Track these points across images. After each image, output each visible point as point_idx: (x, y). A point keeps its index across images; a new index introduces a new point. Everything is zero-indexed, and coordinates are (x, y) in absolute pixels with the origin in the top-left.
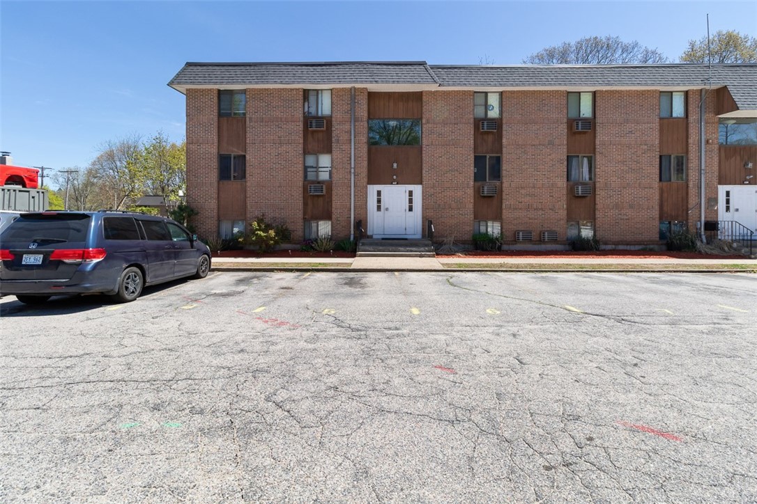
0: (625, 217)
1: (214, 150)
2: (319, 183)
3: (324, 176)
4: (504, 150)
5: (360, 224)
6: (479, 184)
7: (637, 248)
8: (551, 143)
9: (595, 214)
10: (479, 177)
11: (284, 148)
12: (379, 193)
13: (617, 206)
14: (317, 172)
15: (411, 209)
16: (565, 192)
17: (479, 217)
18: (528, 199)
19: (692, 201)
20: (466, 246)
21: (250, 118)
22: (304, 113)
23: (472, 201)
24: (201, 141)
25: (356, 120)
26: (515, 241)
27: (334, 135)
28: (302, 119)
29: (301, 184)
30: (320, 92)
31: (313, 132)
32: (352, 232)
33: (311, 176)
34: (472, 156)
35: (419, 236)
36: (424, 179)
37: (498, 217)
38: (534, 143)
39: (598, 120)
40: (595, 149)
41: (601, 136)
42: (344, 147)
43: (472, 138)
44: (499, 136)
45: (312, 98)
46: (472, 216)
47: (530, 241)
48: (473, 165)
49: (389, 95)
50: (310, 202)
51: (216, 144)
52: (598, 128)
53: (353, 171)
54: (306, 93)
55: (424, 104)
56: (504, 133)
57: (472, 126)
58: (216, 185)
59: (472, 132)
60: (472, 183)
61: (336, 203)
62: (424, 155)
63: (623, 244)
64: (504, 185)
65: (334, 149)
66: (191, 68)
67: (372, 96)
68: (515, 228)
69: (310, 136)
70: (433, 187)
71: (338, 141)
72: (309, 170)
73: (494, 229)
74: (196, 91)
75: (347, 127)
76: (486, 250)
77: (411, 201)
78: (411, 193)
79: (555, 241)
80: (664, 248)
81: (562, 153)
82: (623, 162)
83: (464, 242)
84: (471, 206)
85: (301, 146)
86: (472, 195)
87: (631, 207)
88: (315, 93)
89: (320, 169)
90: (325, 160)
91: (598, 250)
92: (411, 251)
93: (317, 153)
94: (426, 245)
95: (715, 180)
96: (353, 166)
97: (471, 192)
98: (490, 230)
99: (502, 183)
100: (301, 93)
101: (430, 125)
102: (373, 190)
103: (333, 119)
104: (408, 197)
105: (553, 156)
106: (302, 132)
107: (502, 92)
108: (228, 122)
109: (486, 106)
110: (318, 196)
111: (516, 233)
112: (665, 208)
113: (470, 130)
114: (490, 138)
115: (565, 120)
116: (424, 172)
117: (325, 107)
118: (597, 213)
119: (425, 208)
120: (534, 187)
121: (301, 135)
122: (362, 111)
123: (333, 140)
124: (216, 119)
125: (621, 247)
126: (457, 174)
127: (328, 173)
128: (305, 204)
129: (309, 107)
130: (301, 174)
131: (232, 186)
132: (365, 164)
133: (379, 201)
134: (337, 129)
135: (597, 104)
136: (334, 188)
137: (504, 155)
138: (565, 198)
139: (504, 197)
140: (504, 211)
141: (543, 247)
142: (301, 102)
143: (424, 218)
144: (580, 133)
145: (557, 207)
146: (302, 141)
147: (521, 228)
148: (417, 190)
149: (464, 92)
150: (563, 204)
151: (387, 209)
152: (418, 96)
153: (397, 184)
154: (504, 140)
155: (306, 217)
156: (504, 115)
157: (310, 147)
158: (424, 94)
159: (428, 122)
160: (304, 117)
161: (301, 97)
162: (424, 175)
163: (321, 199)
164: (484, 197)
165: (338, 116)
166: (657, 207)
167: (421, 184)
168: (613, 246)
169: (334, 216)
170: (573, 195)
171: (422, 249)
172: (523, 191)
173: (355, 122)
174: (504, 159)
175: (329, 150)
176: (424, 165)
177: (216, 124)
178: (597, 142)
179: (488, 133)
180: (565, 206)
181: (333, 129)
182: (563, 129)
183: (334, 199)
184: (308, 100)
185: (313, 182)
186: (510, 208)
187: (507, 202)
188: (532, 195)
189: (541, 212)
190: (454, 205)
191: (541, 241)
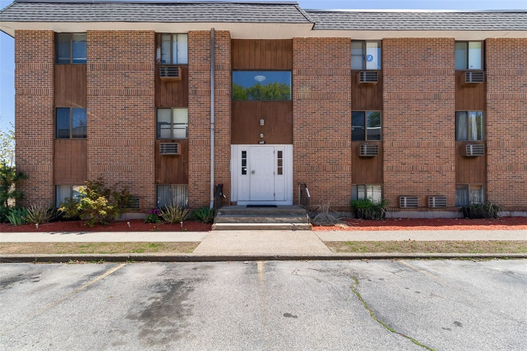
0: (520, 180)
1: (49, 103)
2: (173, 141)
3: (180, 133)
4: (385, 105)
5: (222, 189)
6: (357, 143)
8: (437, 97)
9: (486, 177)
11: (132, 100)
12: (244, 153)
13: (510, 168)
14: (172, 129)
15: (280, 172)
16: (453, 152)
17: (358, 181)
18: (412, 160)
20: (344, 213)
21: (92, 66)
22: (156, 61)
23: (350, 162)
24: (32, 92)
25: (216, 68)
26: (399, 207)
27: (191, 85)
28: (153, 66)
29: (152, 142)
30: (175, 37)
31: (167, 82)
32: (212, 199)
33: (165, 133)
34: (349, 111)
35: (289, 202)
36: (295, 137)
37: (379, 180)
38: (418, 97)
39: (489, 72)
40: (485, 104)
41: (493, 90)
42: (202, 100)
43: (349, 92)
44: (380, 89)
45: (166, 45)
46: (350, 179)
47: (416, 207)
48: (350, 122)
50: (163, 164)
51: (51, 96)
52: (489, 81)
53: (212, 126)
54: (158, 38)
55: (295, 52)
56: (385, 85)
57: (349, 78)
58: (50, 143)
59: (350, 85)
60: (349, 142)
61: (194, 166)
62: (295, 111)
63: (518, 210)
64: (385, 145)
65: (190, 102)
66: (20, 5)
67: (236, 44)
68: (398, 193)
69: (163, 87)
70: (306, 147)
71: (195, 92)
72: (162, 126)
73: (374, 195)
74: (27, 33)
75: (205, 76)
76: (369, 218)
77: (280, 163)
78: (280, 154)
79: (442, 207)
81: (450, 108)
82: (518, 119)
83: (341, 209)
84: (348, 168)
85: (152, 98)
86: (350, 155)
88: (168, 38)
89: (175, 126)
90: (181, 115)
91: (495, 217)
92: (281, 222)
93: (170, 107)
94: (300, 214)
96: (212, 121)
97: (348, 152)
98: (369, 194)
99: (382, 142)
100: (152, 37)
101: (302, 77)
102: (237, 150)
103: (190, 67)
104: (277, 159)
105: (440, 112)
106: (152, 82)
107: (382, 41)
108: (65, 71)
109: (364, 58)
110: (173, 157)
111: (399, 199)
113: (347, 82)
114: (369, 92)
115: (453, 72)
116: (295, 129)
117: (182, 54)
118: (489, 175)
119: (296, 170)
120: (418, 147)
121: (152, 86)
122: (224, 58)
123: (190, 91)
124: (51, 66)
125: (516, 214)
126: (331, 131)
127: (185, 130)
128: (157, 166)
129: (162, 55)
130: (152, 130)
131: (71, 146)
132: (227, 119)
133: (244, 163)
134: (195, 79)
135: (488, 53)
136: (191, 147)
137: (385, 111)
138: (453, 158)
139: (385, 158)
140: (385, 174)
141: (430, 214)
142: (152, 47)
143: (297, 183)
144: (470, 86)
145: (444, 169)
146: (153, 92)
147: (405, 193)
148: (287, 150)
149: (340, 40)
150: (451, 165)
151: (253, 172)
152: (288, 45)
153: (265, 143)
154: (385, 94)
155: (159, 181)
156: (385, 65)
157: (163, 99)
158: (295, 42)
159: (299, 73)
160: (156, 65)
161: (152, 41)
162: (295, 133)
163: (176, 160)
164: (363, 158)
165: (196, 64)
167: (292, 143)
168: (508, 213)
169: (190, 180)
170: (462, 154)
171: (295, 219)
172: (406, 151)
173: (215, 70)
174: (385, 115)
175: (185, 105)
176: (295, 122)
177: (51, 72)
178: (488, 96)
179: (366, 86)
180: (453, 168)
181: (190, 78)
182: (451, 81)
183: (191, 159)
184: (161, 46)
185: (166, 140)
186: (392, 170)
187: (389, 163)
188: (416, 156)
189: (426, 175)
190: (329, 167)
191: (427, 207)
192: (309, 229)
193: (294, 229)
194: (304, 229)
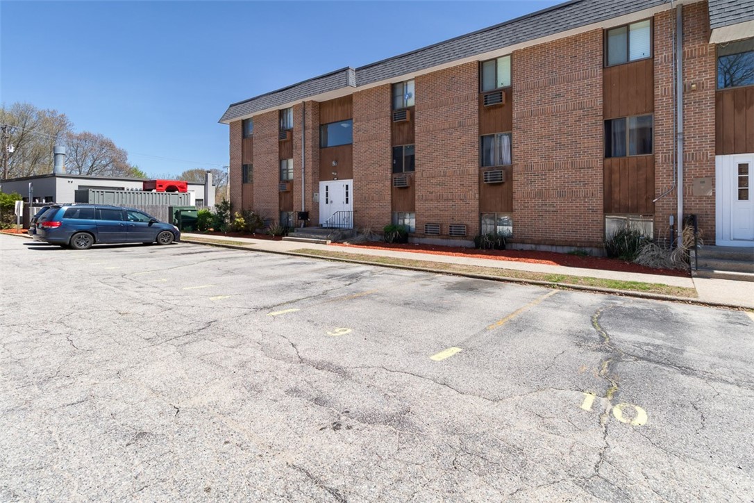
0: (552, 209)
1: (240, 162)
2: (288, 181)
3: (290, 176)
4: (416, 138)
6: (396, 175)
7: (566, 250)
9: (511, 205)
10: (396, 168)
12: (327, 188)
13: (540, 195)
14: (287, 173)
15: (347, 202)
16: (476, 180)
17: (396, 209)
18: (438, 189)
19: (661, 184)
20: (383, 237)
21: (255, 137)
22: (280, 128)
23: (390, 193)
24: (235, 157)
26: (425, 235)
27: (294, 143)
28: (278, 133)
29: (278, 183)
30: (288, 110)
31: (283, 142)
33: (284, 176)
34: (389, 148)
35: (352, 226)
36: (354, 173)
37: (412, 210)
38: (443, 127)
39: (516, 88)
40: (511, 124)
41: (519, 107)
42: (298, 152)
43: (389, 131)
45: (284, 116)
46: (390, 208)
47: (439, 235)
48: (389, 157)
49: (332, 102)
50: (282, 197)
51: (241, 158)
52: (514, 98)
53: (303, 170)
54: (281, 112)
55: (354, 105)
56: (416, 120)
57: (388, 118)
58: (241, 186)
59: (390, 125)
60: (389, 175)
61: (295, 198)
63: (545, 244)
64: (417, 175)
65: (294, 154)
67: (322, 105)
68: (426, 220)
69: (282, 146)
70: (360, 181)
72: (283, 172)
73: (410, 221)
74: (233, 123)
75: (300, 135)
77: (347, 194)
78: (347, 187)
81: (473, 134)
82: (548, 137)
83: (381, 234)
84: (389, 198)
85: (278, 154)
86: (390, 187)
87: (560, 195)
88: (286, 111)
89: (289, 171)
90: (291, 164)
93: (286, 158)
95: (709, 147)
96: (303, 167)
97: (388, 183)
98: (407, 221)
99: (415, 173)
100: (278, 113)
101: (358, 124)
102: (323, 184)
103: (294, 130)
104: (345, 191)
105: (463, 139)
106: (278, 144)
107: (415, 79)
108: (246, 142)
111: (425, 225)
112: (616, 196)
113: (387, 122)
114: (405, 129)
115: (476, 96)
116: (354, 167)
117: (291, 121)
118: (515, 203)
119: (355, 201)
120: (444, 176)
121: (278, 146)
122: (309, 120)
123: (294, 146)
125: (543, 248)
126: (377, 167)
127: (293, 173)
128: (280, 199)
129: (283, 123)
130: (279, 175)
131: (248, 187)
132: (311, 164)
133: (327, 196)
134: (296, 138)
135: (517, 68)
136: (295, 185)
137: (416, 144)
138: (476, 186)
139: (416, 188)
140: (417, 202)
141: (451, 242)
142: (277, 120)
143: (355, 211)
144: (494, 107)
145: (468, 197)
146: (278, 150)
147: (432, 220)
148: (350, 182)
149: (383, 87)
150: (474, 194)
152: (349, 100)
153: (337, 179)
154: (416, 128)
155: (281, 208)
157: (283, 154)
158: (354, 96)
159: (356, 121)
160: (280, 131)
161: (278, 116)
162: (354, 170)
163: (288, 195)
164: (401, 188)
165: (296, 127)
166: (600, 195)
167: (352, 178)
168: (533, 246)
169: (294, 208)
172: (433, 181)
174: (417, 148)
175: (292, 157)
176: (354, 161)
177: (241, 144)
178: (515, 115)
179: (403, 123)
180: (477, 196)
181: (294, 138)
182: (474, 106)
183: (294, 194)
184: (282, 118)
185: (285, 181)
186: (422, 199)
187: (420, 192)
188: (442, 185)
189: (451, 203)
190: (376, 197)
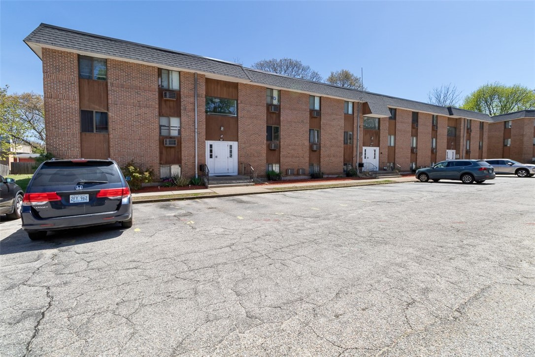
0: (332, 161)
1: (76, 106)
2: (171, 138)
3: (174, 133)
4: (281, 123)
5: (202, 167)
6: (269, 142)
7: (336, 176)
8: (302, 121)
9: (320, 160)
10: (269, 138)
11: (143, 110)
12: (211, 146)
13: (328, 156)
14: (169, 130)
15: (231, 156)
16: (308, 148)
17: (269, 162)
18: (292, 151)
19: (355, 154)
20: (263, 179)
21: (112, 84)
22: (159, 86)
23: (265, 152)
24: (61, 96)
26: (287, 174)
27: (182, 104)
28: (157, 90)
29: (157, 138)
30: (170, 72)
31: (166, 101)
32: (196, 172)
33: (164, 132)
34: (266, 126)
35: (236, 174)
36: (239, 138)
37: (278, 162)
38: (295, 121)
39: (322, 112)
40: (320, 126)
41: (323, 121)
42: (189, 114)
43: (265, 115)
44: (279, 115)
45: (164, 76)
46: (265, 161)
47: (294, 174)
48: (266, 131)
49: (218, 82)
50: (164, 152)
51: (77, 101)
52: (322, 116)
53: (196, 130)
54: (160, 70)
55: (239, 91)
56: (281, 114)
57: (266, 108)
58: (78, 136)
59: (266, 112)
60: (265, 142)
61: (185, 153)
62: (239, 123)
63: (330, 174)
64: (282, 143)
65: (182, 114)
66: (48, 29)
67: (208, 81)
68: (286, 167)
69: (163, 103)
70: (245, 143)
71: (185, 109)
72: (162, 128)
73: (276, 168)
74: (54, 52)
75: (192, 100)
76: (275, 180)
77: (231, 152)
78: (231, 147)
79: (304, 174)
80: (345, 176)
81: (307, 127)
82: (331, 134)
83: (262, 176)
84: (265, 155)
85: (157, 110)
86: (265, 149)
87: (334, 156)
88: (167, 72)
89: (172, 128)
90: (175, 122)
91: (322, 177)
92: (240, 183)
93: (169, 116)
94: (246, 179)
95: (362, 144)
96: (196, 127)
97: (265, 147)
98: (274, 169)
99: (280, 142)
100: (156, 70)
101: (243, 105)
102: (208, 143)
103: (182, 93)
104: (229, 149)
105: (303, 129)
106: (157, 100)
107: (280, 90)
108: (88, 83)
109: (272, 98)
110: (171, 147)
111: (287, 170)
112: (345, 157)
113: (264, 110)
114: (274, 116)
115: (309, 110)
116: (239, 134)
117: (175, 85)
118: (321, 159)
119: (239, 156)
120: (295, 145)
121: (157, 102)
122: (202, 90)
123: (182, 108)
124: (77, 79)
125: (330, 176)
126: (257, 136)
127: (177, 131)
128: (161, 153)
129: (162, 82)
130: (158, 130)
131: (96, 137)
132: (204, 126)
133: (211, 151)
134: (185, 101)
135: (322, 103)
136: (183, 142)
137: (281, 127)
138: (308, 151)
139: (281, 150)
140: (281, 158)
141: (299, 178)
142: (156, 77)
143: (240, 163)
144: (314, 117)
145: (305, 156)
146: (157, 106)
147: (289, 168)
148: (235, 144)
149: (262, 87)
150: (307, 154)
151: (216, 157)
152: (235, 85)
153: (223, 140)
154: (281, 118)
155: (162, 162)
156: (282, 103)
157: (163, 111)
158: (239, 85)
159: (241, 103)
160: (159, 89)
161: (156, 74)
162: (239, 136)
163: (173, 150)
164: (271, 150)
165: (184, 92)
166: (343, 156)
167: (238, 141)
168: (327, 176)
169: (183, 162)
170: (312, 150)
171: (246, 181)
172: (290, 147)
173: (197, 97)
174: (281, 129)
175: (179, 115)
176: (239, 129)
177: (77, 84)
178: (322, 123)
179: (273, 113)
180: (308, 156)
181: (182, 100)
182: (308, 114)
183: (183, 149)
184: (161, 77)
185: (167, 137)
186: (284, 156)
187: (283, 153)
188: (294, 150)
189: (298, 159)
190: (256, 154)
191: (298, 174)
192: (254, 185)
193: (247, 185)
194: (252, 185)
